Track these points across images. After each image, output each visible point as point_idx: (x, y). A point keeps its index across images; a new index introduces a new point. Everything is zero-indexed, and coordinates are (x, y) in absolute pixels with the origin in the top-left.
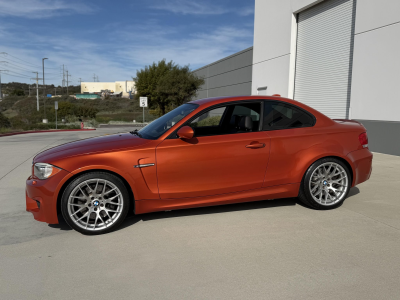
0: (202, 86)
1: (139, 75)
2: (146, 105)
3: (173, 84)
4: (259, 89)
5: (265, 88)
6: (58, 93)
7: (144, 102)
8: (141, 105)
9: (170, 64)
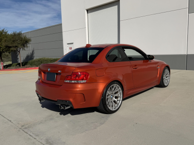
0: (30, 42)
3: (14, 41)
4: (68, 44)
5: (72, 43)
9: (3, 30)
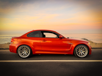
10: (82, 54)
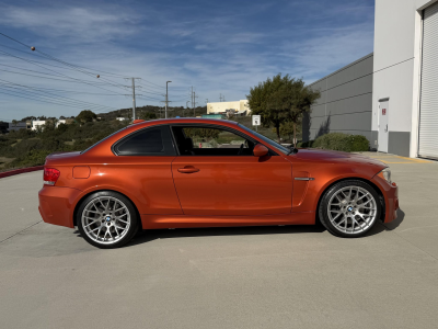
1: (253, 92)
2: (259, 124)
3: (284, 100)
4: (381, 101)
5: (387, 99)
6: (186, 115)
7: (256, 120)
8: (254, 124)
10: (354, 221)
